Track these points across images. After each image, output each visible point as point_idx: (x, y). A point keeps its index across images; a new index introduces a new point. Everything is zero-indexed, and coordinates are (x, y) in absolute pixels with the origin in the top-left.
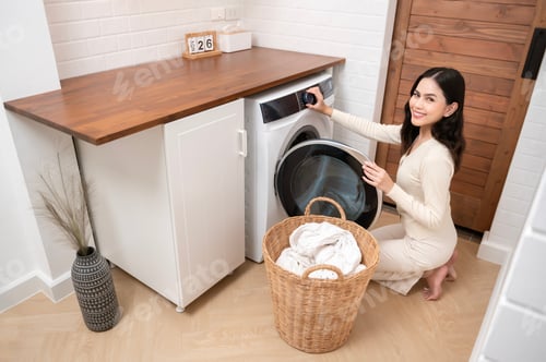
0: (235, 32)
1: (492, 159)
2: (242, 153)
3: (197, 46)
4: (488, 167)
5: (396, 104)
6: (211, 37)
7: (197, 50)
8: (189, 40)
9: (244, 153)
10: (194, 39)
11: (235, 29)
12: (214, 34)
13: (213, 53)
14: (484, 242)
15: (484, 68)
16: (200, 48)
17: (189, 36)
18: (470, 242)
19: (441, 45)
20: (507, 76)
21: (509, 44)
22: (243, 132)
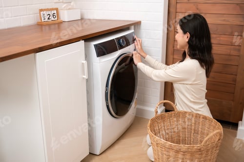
0: (69, 9)
1: (236, 75)
2: (84, 77)
3: (47, 17)
4: (235, 81)
5: (174, 47)
6: (55, 12)
7: (46, 20)
8: (42, 13)
9: (86, 77)
10: (45, 12)
11: (70, 7)
12: (57, 9)
13: (57, 22)
14: (240, 128)
15: (224, 20)
16: (48, 19)
17: (41, 10)
18: (230, 130)
19: (198, 9)
20: (239, 23)
21: (237, 4)
22: (85, 62)
